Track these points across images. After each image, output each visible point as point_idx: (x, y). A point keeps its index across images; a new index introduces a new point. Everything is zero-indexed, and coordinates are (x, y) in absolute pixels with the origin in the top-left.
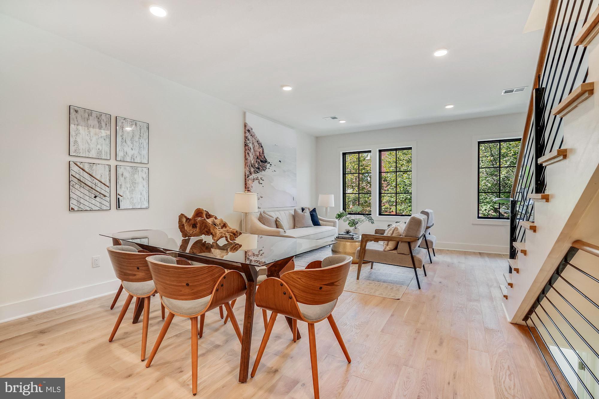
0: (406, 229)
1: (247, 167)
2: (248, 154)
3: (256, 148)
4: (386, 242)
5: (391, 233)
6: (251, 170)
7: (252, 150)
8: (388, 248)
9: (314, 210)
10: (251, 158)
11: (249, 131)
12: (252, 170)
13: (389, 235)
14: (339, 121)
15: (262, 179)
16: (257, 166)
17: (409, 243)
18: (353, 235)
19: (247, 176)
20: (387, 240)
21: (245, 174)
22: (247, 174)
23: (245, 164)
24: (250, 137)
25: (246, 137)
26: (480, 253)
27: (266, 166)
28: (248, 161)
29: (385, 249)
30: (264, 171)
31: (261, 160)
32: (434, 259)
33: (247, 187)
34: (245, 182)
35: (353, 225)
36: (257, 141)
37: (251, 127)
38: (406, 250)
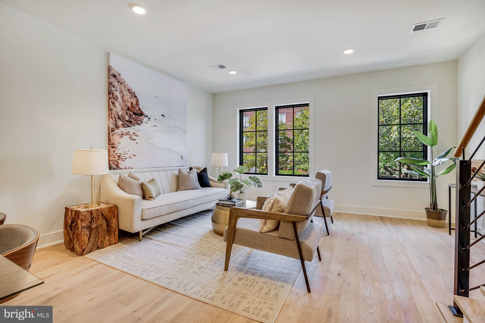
0: (289, 202)
1: (111, 119)
2: (113, 103)
3: (127, 98)
4: (263, 220)
5: (270, 207)
6: (118, 122)
7: (120, 99)
8: (266, 229)
9: (205, 170)
10: (118, 109)
11: (114, 76)
12: (120, 123)
13: (267, 210)
14: (230, 71)
15: (136, 134)
16: (127, 118)
17: (294, 224)
18: (235, 202)
19: (110, 130)
20: (264, 218)
21: (109, 127)
22: (110, 128)
23: (109, 116)
24: (116, 83)
25: (110, 83)
26: (381, 218)
27: (143, 119)
28: (114, 112)
29: (261, 230)
30: (138, 126)
31: (133, 113)
32: (331, 227)
33: (110, 143)
34: (109, 136)
35: (236, 189)
36: (129, 90)
37: (119, 72)
38: (290, 234)
